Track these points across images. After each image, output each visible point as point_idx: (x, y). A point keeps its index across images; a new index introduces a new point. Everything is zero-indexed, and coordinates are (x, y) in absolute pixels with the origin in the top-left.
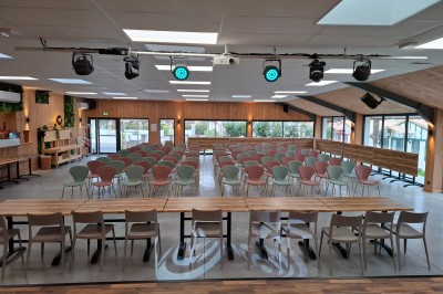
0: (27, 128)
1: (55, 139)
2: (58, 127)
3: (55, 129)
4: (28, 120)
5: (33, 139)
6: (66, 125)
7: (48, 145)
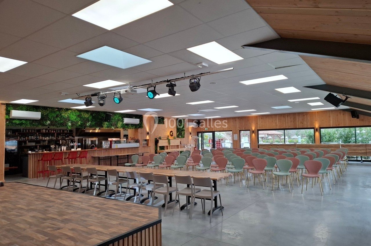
0: (148, 138)
1: (167, 145)
2: (170, 138)
3: (168, 139)
4: (148, 133)
5: (152, 144)
6: (178, 137)
7: (162, 148)
